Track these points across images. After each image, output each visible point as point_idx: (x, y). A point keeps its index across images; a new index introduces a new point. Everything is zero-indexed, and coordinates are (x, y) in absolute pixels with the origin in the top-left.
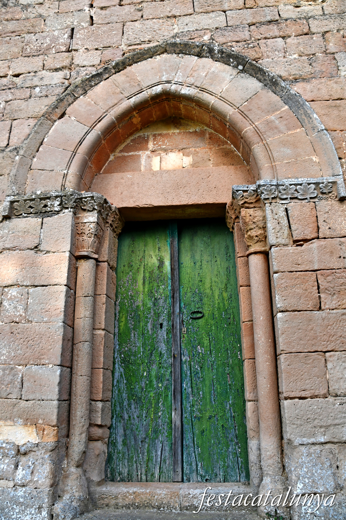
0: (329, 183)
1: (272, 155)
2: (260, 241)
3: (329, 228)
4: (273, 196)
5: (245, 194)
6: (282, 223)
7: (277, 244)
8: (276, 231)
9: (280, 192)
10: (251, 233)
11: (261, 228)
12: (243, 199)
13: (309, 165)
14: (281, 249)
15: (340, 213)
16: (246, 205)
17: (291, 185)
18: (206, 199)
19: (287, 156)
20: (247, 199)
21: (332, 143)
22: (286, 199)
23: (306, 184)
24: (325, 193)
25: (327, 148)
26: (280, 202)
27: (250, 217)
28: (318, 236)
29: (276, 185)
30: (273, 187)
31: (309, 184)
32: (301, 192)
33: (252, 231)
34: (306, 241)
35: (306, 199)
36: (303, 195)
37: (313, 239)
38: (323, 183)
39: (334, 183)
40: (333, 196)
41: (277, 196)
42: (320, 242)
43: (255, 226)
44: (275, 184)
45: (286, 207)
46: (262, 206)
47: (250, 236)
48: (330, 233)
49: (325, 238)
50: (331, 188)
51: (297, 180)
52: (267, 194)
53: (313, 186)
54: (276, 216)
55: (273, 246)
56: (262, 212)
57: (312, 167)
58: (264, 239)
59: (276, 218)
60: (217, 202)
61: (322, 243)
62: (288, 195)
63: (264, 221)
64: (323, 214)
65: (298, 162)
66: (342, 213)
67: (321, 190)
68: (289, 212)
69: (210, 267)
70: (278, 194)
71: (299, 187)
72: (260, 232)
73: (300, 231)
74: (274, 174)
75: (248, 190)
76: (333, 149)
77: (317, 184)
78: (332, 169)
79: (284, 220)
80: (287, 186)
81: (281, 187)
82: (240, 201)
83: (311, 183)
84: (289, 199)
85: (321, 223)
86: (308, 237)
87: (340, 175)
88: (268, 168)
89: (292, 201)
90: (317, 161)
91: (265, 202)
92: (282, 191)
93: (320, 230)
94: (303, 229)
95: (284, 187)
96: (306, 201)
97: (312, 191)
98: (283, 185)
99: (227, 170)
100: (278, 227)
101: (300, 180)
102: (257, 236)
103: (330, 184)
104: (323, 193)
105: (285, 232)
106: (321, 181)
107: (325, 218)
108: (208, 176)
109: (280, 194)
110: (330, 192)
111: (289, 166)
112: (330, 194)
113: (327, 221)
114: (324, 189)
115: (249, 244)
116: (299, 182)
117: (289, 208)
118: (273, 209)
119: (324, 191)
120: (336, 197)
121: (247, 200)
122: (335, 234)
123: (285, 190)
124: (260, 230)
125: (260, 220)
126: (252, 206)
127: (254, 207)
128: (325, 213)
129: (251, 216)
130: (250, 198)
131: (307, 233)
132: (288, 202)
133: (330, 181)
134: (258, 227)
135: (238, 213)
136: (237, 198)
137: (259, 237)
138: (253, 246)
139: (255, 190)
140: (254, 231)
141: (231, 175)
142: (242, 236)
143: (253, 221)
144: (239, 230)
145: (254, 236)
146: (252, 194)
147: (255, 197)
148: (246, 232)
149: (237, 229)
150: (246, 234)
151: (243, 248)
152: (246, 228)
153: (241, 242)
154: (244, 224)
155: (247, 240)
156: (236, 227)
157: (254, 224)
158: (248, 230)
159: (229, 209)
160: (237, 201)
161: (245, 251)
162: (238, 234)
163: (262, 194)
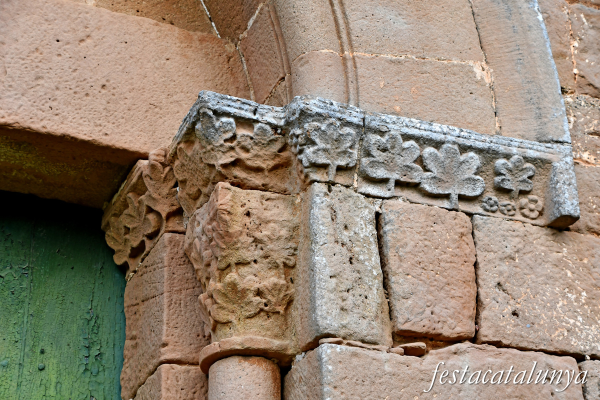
0: (527, 159)
1: (347, 24)
2: (267, 313)
3: (515, 314)
4: (342, 162)
5: (241, 132)
6: (363, 262)
7: (342, 332)
8: (343, 287)
9: (368, 154)
10: (242, 277)
11: (277, 267)
12: (232, 148)
13: (459, 88)
14: (355, 355)
15: (549, 269)
16: (238, 173)
17: (407, 137)
18: (65, 118)
19: (393, 39)
20: (247, 150)
21: (545, 33)
22: (384, 181)
23: (456, 147)
24: (508, 192)
25: (529, 46)
26: (363, 190)
27: (247, 220)
28: (477, 331)
29: (358, 126)
30: (347, 130)
31: (464, 149)
32: (436, 171)
33: (244, 270)
34: (437, 340)
35: (447, 197)
36: (440, 180)
37: (459, 340)
38: (508, 156)
39: (542, 164)
40: (532, 206)
41: (354, 167)
42: (484, 354)
43: (258, 254)
44: (355, 120)
45: (377, 208)
46: (290, 188)
47: (233, 286)
48: (517, 330)
49: (498, 344)
50: (530, 178)
51: (427, 127)
52: (325, 150)
53: (475, 160)
54: (345, 233)
55: (328, 336)
56: (290, 210)
57: (469, 98)
58: (281, 309)
59: (346, 240)
60: (105, 141)
61: (491, 360)
62: (391, 170)
63: (292, 244)
64: (497, 262)
65: (428, 68)
66: (556, 270)
67: (498, 179)
68: (387, 228)
69: (13, 389)
70: (359, 160)
71: (429, 150)
72: (274, 280)
73: (420, 303)
74: (347, 87)
75: (257, 121)
76: (546, 54)
77: (489, 155)
78: (539, 117)
79: (370, 254)
80: (393, 138)
81: (374, 138)
82: (219, 155)
83: (470, 148)
84: (392, 184)
85: (488, 291)
86: (446, 327)
87: (562, 143)
88: (329, 62)
89: (398, 192)
90: (488, 80)
91: (314, 176)
92: (375, 152)
93: (484, 314)
94: (430, 297)
95: (384, 140)
96: (446, 204)
97: (470, 174)
98: (382, 133)
99: (153, 35)
100: (349, 275)
101: (436, 127)
102: (259, 293)
103: (528, 165)
104: (501, 190)
105: (370, 296)
106: (502, 149)
107: (501, 273)
108: (81, 35)
109: (365, 161)
110: (523, 193)
111: (398, 73)
112: (524, 200)
113: (507, 286)
114: (508, 176)
115: (222, 316)
116: (435, 136)
117: (388, 216)
118: (337, 206)
119: (507, 185)
120: (541, 213)
121: (243, 155)
122: (532, 336)
123: (385, 150)
124: (274, 272)
125: (279, 238)
126: (257, 180)
127: (265, 188)
128: (501, 259)
129: (248, 214)
130: (255, 150)
131: (444, 313)
132: (388, 194)
133: (532, 154)
134: (267, 260)
135: (186, 200)
136: (210, 140)
137: (265, 298)
138: (240, 326)
139: (281, 127)
140: (250, 270)
141: (168, 59)
142: (186, 285)
143: (253, 237)
144: (177, 261)
145: (252, 289)
146: (265, 140)
147: (273, 150)
148: (219, 271)
149: (172, 255)
150: (218, 279)
151: (185, 329)
152: (225, 257)
153: (182, 305)
154: (218, 238)
155: (219, 301)
156: (165, 249)
157: (256, 246)
158: (229, 266)
159: (153, 176)
160: (209, 151)
161: (192, 342)
162: (173, 273)
163: (305, 147)
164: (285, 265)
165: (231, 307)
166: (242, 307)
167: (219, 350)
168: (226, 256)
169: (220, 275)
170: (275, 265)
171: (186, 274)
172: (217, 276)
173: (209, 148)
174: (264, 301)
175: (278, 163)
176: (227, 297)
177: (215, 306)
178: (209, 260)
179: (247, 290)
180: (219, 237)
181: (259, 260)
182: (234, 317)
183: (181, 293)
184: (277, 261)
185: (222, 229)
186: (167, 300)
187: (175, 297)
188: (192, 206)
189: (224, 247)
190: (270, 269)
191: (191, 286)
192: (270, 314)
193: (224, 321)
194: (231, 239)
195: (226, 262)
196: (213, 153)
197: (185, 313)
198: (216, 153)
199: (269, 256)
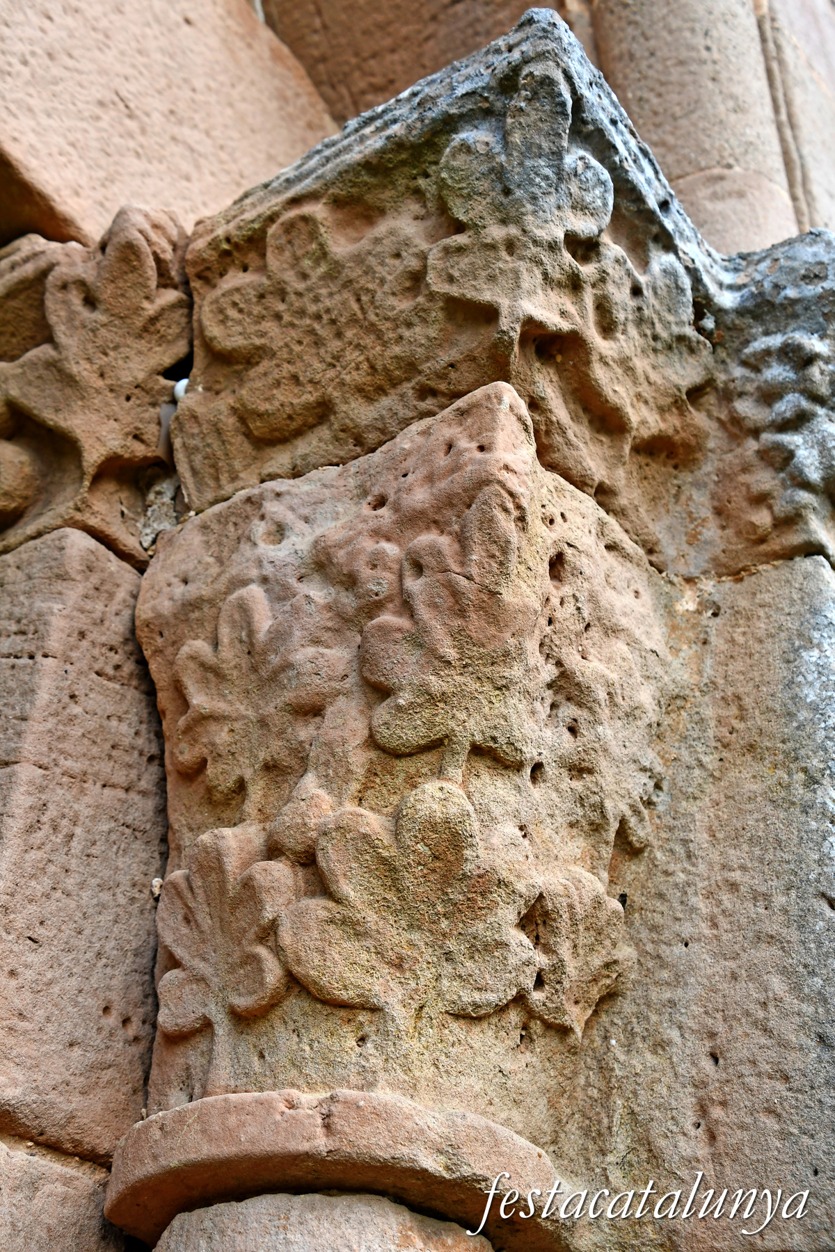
2: (532, 1018)
12: (575, 284)
20: (609, 325)
33: (493, 787)
43: (554, 741)
46: (668, 549)
47: (447, 841)
56: (661, 626)
58: (577, 1019)
63: (654, 757)
82: (531, 278)
102: (537, 916)
115: (342, 967)
121: (594, 335)
124: (581, 844)
125: (633, 714)
126: (591, 456)
127: (598, 503)
130: (630, 341)
134: (578, 785)
135: (219, 432)
136: (519, 202)
137: (548, 950)
138: (416, 1045)
139: (719, 312)
140: (512, 798)
141: (188, 21)
142: (106, 767)
143: (559, 664)
144: (96, 652)
145: (520, 887)
146: (667, 325)
147: (675, 379)
148: (373, 755)
149: (82, 622)
150: (355, 787)
151: (66, 960)
152: (433, 699)
153: (76, 846)
154: (433, 606)
155: (347, 888)
156: (59, 586)
157: (554, 706)
158: (437, 745)
159: (106, 293)
160: (492, 247)
161: (79, 1033)
162: (72, 697)
163: (821, 411)
164: (623, 831)
165: (395, 936)
166: (449, 957)
167: (321, 1143)
168: (444, 698)
169: (371, 773)
170: (595, 817)
171: (114, 723)
172: (360, 771)
173: (496, 232)
174: (541, 960)
175: (671, 432)
176: (395, 884)
177: (318, 907)
178: (326, 687)
179: (500, 883)
180: (446, 601)
181: (551, 770)
182: (399, 992)
183: (82, 791)
184: (608, 804)
185: (474, 571)
186: (29, 801)
187: (58, 796)
188: (237, 464)
189: (451, 653)
190: (572, 825)
191: (120, 777)
192: (537, 1027)
193: (345, 995)
194: (492, 630)
195: (431, 724)
196: (506, 261)
197: (82, 885)
198: (522, 266)
199: (590, 771)
